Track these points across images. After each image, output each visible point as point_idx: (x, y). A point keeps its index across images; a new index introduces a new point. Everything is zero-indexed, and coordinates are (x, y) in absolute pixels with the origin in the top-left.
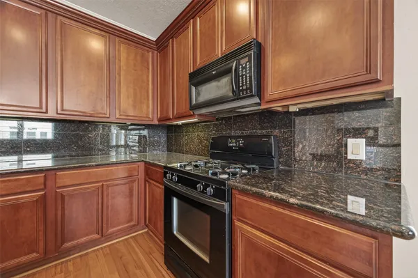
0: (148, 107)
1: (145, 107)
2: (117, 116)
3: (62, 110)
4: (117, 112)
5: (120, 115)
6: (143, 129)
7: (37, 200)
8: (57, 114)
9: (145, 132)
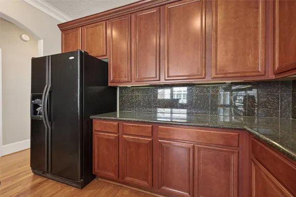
0: (256, 58)
1: (251, 58)
2: (214, 75)
3: (168, 77)
4: (213, 71)
5: (217, 74)
6: (250, 89)
7: (148, 144)
8: (165, 80)
9: (254, 92)
